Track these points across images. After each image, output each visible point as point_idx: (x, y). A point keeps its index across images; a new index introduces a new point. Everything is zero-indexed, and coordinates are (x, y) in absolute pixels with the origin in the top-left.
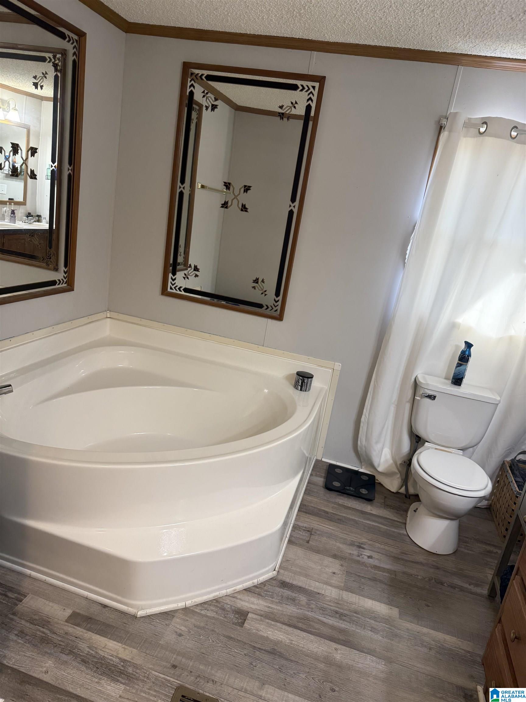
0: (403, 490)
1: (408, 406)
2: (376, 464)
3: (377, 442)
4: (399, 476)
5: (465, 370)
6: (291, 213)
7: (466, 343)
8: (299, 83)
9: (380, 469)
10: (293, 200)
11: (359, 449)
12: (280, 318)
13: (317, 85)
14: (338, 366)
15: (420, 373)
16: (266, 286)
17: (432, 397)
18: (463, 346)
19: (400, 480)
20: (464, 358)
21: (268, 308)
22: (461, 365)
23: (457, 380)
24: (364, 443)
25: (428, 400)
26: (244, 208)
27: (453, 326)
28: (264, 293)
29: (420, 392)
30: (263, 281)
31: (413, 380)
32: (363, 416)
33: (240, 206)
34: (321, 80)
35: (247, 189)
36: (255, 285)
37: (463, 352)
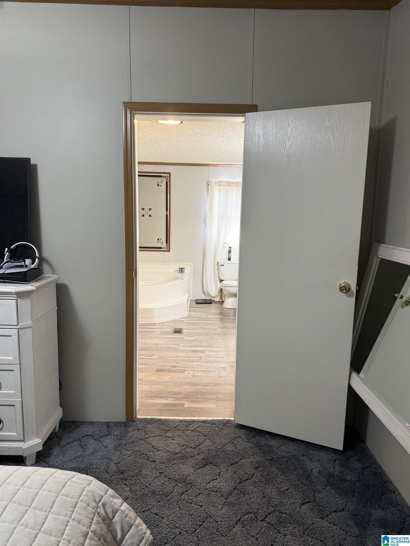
0: (221, 300)
1: (217, 271)
2: (211, 294)
3: (210, 286)
4: (219, 296)
5: (231, 255)
6: (167, 215)
7: (229, 247)
8: (162, 175)
9: (212, 295)
10: (167, 211)
11: (204, 291)
12: (169, 251)
13: (168, 175)
14: (192, 264)
15: (218, 260)
16: (162, 241)
17: (223, 265)
18: (229, 248)
19: (219, 297)
20: (230, 252)
21: (164, 248)
22: (229, 254)
23: (229, 259)
24: (206, 288)
25: (222, 266)
26: (150, 216)
27: (225, 243)
28: (162, 243)
29: (219, 264)
30: (161, 239)
31: (217, 262)
32: (204, 279)
33: (149, 215)
34: (169, 174)
35: (150, 209)
36: (158, 241)
37: (229, 250)
